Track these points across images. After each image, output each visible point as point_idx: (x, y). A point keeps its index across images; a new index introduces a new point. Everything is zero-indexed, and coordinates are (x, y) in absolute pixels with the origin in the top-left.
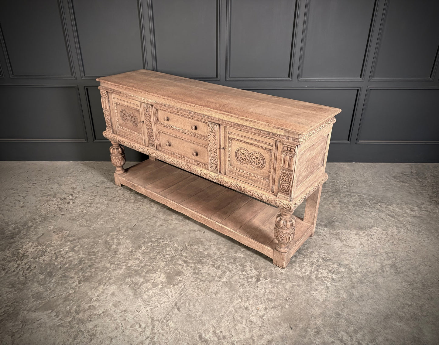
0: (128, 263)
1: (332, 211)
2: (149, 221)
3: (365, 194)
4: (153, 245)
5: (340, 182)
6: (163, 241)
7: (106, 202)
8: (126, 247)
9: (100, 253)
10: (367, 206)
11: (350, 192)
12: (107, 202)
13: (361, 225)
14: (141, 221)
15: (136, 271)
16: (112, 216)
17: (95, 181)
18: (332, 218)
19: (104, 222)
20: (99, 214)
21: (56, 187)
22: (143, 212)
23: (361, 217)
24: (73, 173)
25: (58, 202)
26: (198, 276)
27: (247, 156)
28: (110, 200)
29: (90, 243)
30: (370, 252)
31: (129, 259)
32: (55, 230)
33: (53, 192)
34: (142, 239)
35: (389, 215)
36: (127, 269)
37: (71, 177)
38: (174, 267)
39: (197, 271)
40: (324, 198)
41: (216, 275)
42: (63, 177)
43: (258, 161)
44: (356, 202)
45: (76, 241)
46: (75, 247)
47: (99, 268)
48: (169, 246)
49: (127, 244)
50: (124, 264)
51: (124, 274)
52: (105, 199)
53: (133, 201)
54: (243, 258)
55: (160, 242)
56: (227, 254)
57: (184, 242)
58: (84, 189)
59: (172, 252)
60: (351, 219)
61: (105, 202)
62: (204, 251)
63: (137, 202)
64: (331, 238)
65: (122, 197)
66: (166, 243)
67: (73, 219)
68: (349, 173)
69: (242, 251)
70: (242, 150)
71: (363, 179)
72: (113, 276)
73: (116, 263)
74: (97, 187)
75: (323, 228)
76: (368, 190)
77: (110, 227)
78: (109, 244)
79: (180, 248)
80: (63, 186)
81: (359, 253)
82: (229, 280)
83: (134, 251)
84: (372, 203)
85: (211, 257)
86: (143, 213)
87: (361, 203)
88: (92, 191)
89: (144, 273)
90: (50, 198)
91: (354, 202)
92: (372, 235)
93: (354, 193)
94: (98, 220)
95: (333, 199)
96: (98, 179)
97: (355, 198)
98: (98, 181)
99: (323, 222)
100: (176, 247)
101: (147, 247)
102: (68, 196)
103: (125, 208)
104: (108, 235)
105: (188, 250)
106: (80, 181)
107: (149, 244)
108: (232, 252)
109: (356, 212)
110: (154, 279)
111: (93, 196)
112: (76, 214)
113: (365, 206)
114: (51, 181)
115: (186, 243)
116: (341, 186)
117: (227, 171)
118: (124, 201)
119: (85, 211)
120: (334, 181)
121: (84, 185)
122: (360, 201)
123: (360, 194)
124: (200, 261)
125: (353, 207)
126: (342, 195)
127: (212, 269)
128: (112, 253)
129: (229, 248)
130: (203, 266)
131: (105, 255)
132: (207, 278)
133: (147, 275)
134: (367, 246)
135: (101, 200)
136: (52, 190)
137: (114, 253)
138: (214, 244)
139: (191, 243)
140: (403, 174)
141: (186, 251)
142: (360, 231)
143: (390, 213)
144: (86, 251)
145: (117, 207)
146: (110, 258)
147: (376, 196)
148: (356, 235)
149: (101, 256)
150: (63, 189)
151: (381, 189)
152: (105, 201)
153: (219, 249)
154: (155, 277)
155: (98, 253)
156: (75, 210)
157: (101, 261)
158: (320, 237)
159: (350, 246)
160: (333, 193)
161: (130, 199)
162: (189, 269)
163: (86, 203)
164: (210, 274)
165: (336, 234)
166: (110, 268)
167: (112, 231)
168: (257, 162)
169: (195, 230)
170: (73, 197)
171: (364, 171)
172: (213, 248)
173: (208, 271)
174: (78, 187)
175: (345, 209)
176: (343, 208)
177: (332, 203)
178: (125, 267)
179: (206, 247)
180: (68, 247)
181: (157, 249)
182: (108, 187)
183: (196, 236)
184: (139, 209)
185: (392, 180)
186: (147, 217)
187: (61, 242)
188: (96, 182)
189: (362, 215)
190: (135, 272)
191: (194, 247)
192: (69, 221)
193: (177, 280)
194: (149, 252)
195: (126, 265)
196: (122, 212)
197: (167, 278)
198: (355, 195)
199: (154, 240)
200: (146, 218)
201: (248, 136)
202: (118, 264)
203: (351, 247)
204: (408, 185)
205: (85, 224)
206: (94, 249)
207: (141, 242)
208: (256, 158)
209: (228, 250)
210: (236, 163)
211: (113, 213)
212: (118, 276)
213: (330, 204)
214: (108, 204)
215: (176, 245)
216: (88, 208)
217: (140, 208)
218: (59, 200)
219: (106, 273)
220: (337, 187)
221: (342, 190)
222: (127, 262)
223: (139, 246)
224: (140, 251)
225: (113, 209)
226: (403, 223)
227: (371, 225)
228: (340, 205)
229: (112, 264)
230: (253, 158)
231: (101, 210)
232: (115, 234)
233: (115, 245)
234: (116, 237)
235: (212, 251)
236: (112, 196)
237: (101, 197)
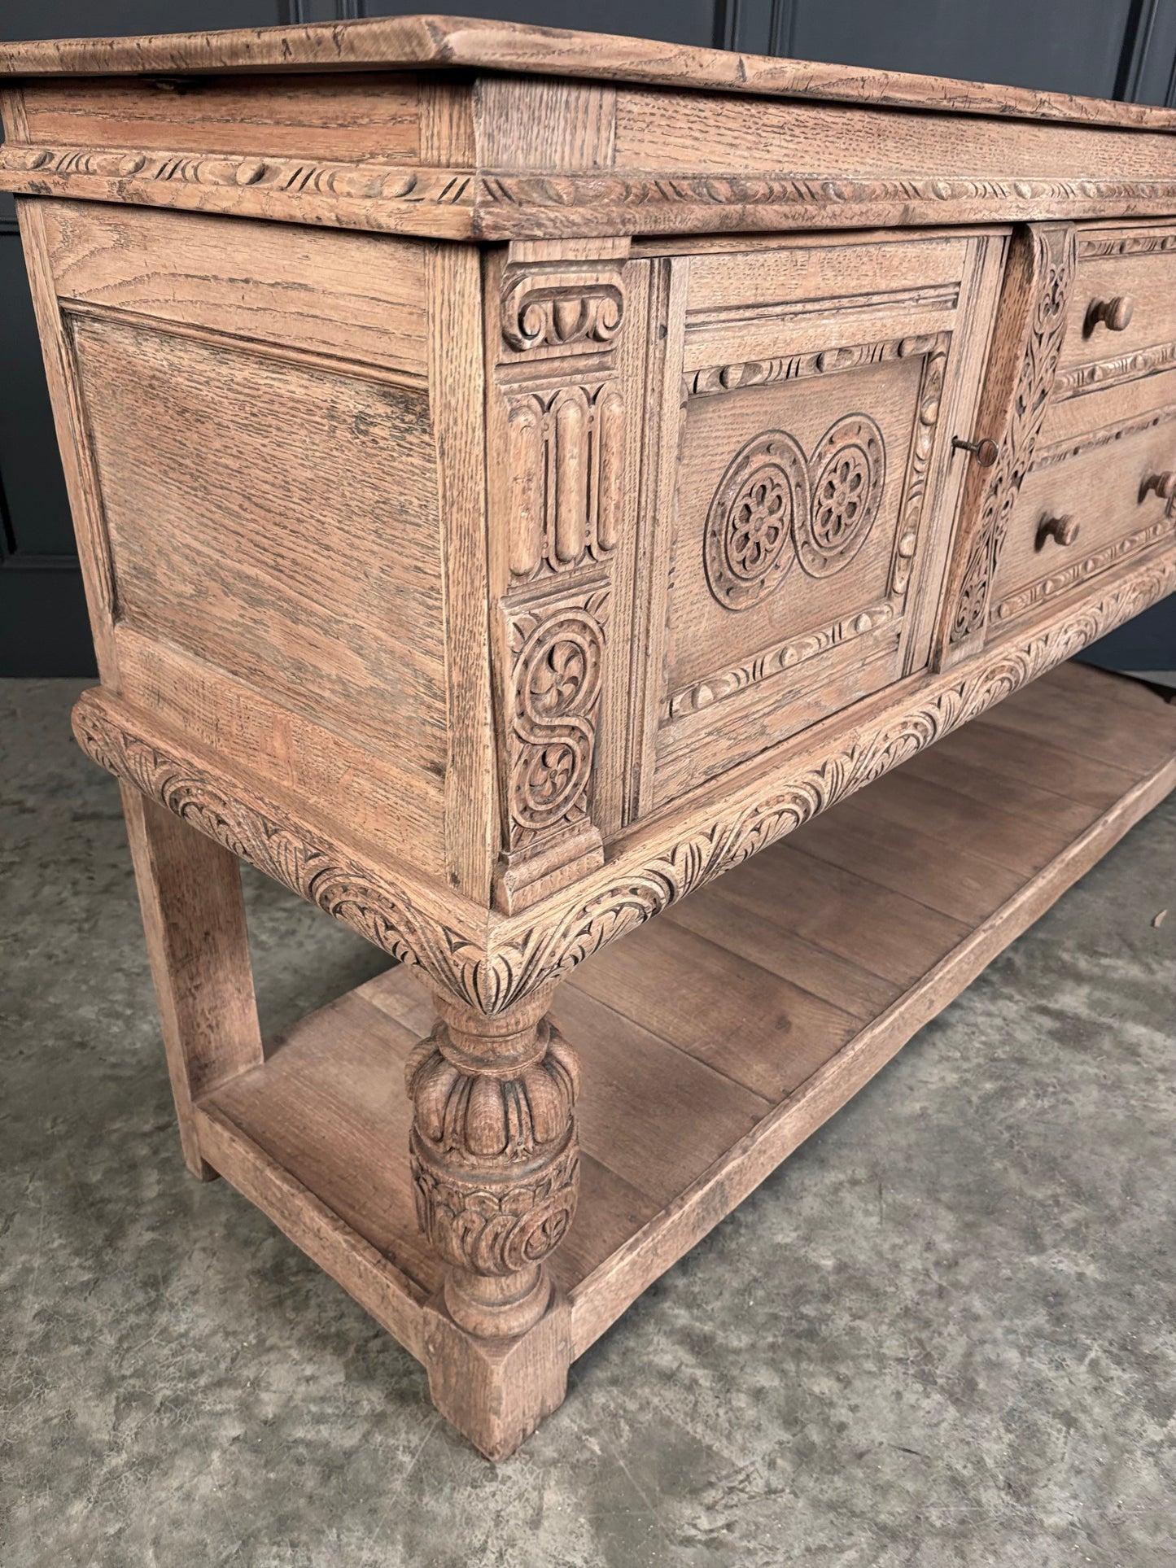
0: (256, 1383)
7: (77, 905)
9: (33, 1304)
12: (83, 901)
15: (333, 1466)
16: (119, 997)
19: (66, 1037)
20: (33, 985)
26: (838, 1481)
28: (106, 890)
31: (261, 1341)
36: (256, 1450)
38: (632, 1406)
39: (815, 1435)
41: (979, 1464)
47: (22, 1454)
50: (231, 1394)
51: (237, 1503)
52: (75, 883)
54: (1106, 1288)
56: (977, 1265)
61: (73, 901)
62: (807, 1240)
69: (1075, 1232)
72: (137, 1537)
73: (163, 1391)
74: (27, 816)
77: (105, 1078)
78: (100, 1217)
82: (1099, 1504)
85: (876, 1295)
89: (398, 1484)
94: (28, 1023)
98: (31, 781)
104: (94, 1142)
108: (1004, 1245)
110: (494, 1545)
124: (811, 1334)
127: (926, 1404)
128: (127, 1294)
129: (969, 1208)
130: (845, 1382)
131: (73, 1319)
132: (919, 1500)
133: (429, 1502)
135: (46, 890)
137: (140, 1298)
138: (854, 1182)
146: (110, 1340)
149: (39, 1328)
152: (76, 894)
153: (902, 1219)
154: (498, 1519)
155: (17, 1305)
157: (37, 1374)
162: (751, 1414)
164: (927, 1461)
166: (115, 1447)
167: (121, 1107)
172: (859, 1215)
173: (902, 1425)
178: (236, 1430)
179: (807, 1212)
182: (89, 810)
184: (292, 941)
188: (21, 788)
190: (326, 1479)
193: (688, 1541)
195: (246, 1410)
197: (598, 1524)
202: (177, 1402)
209: (969, 1226)
211: (128, 974)
212: (187, 1535)
214: (91, 914)
217: (299, 937)
219: (78, 1508)
222: (249, 1372)
225: (126, 949)
229: (129, 1399)
231: (50, 957)
232: (147, 1128)
233: (144, 1222)
234: (156, 1152)
235: (864, 1244)
236: (114, 866)
237: (48, 872)
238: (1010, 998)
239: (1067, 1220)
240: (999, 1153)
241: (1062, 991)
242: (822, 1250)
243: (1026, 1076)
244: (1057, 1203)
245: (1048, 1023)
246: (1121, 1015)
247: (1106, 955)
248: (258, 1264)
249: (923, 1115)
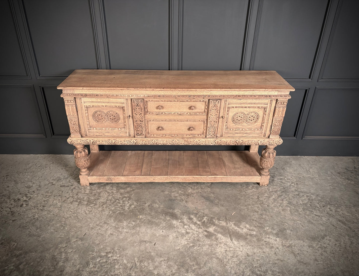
1: (282, 215)
2: (100, 229)
3: (312, 194)
4: (101, 261)
5: (288, 179)
6: (112, 256)
8: (73, 263)
10: (317, 208)
11: (298, 192)
12: (60, 204)
13: (313, 234)
14: (92, 228)
16: (63, 223)
17: (52, 178)
18: (283, 225)
19: (54, 230)
20: (50, 220)
21: (12, 185)
22: (95, 216)
23: (312, 223)
24: (32, 168)
25: (12, 204)
28: (64, 202)
29: (36, 258)
30: (326, 270)
32: (3, 241)
33: (8, 192)
34: (91, 253)
35: (340, 221)
37: (29, 173)
40: (274, 199)
42: (21, 173)
44: (306, 204)
45: (22, 256)
46: (21, 264)
48: (118, 263)
49: (75, 260)
52: (59, 200)
53: (86, 203)
55: (109, 257)
57: (134, 257)
58: (39, 188)
59: (121, 270)
60: (302, 225)
61: (58, 203)
62: (154, 269)
63: (90, 205)
64: (284, 252)
65: (76, 197)
66: (115, 258)
67: (23, 227)
68: (295, 168)
69: (194, 270)
71: (309, 176)
74: (53, 186)
75: (275, 238)
76: (316, 189)
77: (59, 237)
78: (55, 261)
79: (129, 265)
80: (20, 184)
81: (314, 272)
83: (81, 269)
84: (321, 205)
86: (95, 218)
87: (311, 205)
88: (48, 190)
90: (4, 200)
91: (304, 204)
92: (325, 248)
93: (302, 192)
94: (49, 227)
95: (282, 200)
96: (55, 175)
97: (304, 199)
98: (54, 178)
99: (274, 229)
100: (125, 264)
101: (95, 264)
102: (23, 197)
103: (78, 211)
104: (56, 248)
105: (137, 269)
106: (38, 178)
107: (98, 260)
108: (183, 272)
109: (306, 217)
111: (47, 197)
112: (27, 220)
113: (315, 209)
114: (9, 178)
115: (136, 259)
116: (289, 184)
118: (78, 203)
119: (37, 216)
120: (281, 177)
121: (40, 182)
122: (309, 203)
123: (308, 194)
125: (303, 210)
126: (291, 195)
129: (180, 266)
134: (322, 262)
135: (55, 201)
136: (8, 189)
138: (164, 260)
139: (141, 259)
140: (347, 169)
141: (135, 270)
142: (313, 242)
143: (340, 218)
144: (31, 271)
145: (70, 210)
147: (324, 197)
148: (309, 247)
150: (19, 188)
151: (328, 188)
152: (59, 202)
153: (169, 267)
156: (27, 215)
158: (273, 250)
159: (305, 262)
160: (282, 192)
161: (83, 201)
163: (39, 206)
165: (289, 247)
167: (61, 243)
169: (145, 241)
170: (27, 197)
171: (310, 166)
172: (163, 266)
174: (34, 185)
175: (295, 213)
176: (293, 211)
177: (282, 205)
179: (156, 265)
180: (13, 264)
181: (105, 266)
182: (63, 185)
183: (146, 248)
184: (91, 213)
185: (338, 176)
186: (98, 223)
187: (7, 258)
189: (312, 221)
191: (143, 264)
192: (19, 228)
194: (96, 271)
196: (74, 217)
198: (303, 195)
199: (103, 254)
200: (97, 225)
203: (305, 264)
204: (353, 182)
205: (35, 233)
206: (40, 267)
207: (89, 258)
209: (179, 268)
211: (65, 218)
213: (280, 206)
214: (61, 206)
215: (125, 261)
216: (40, 212)
218: (12, 202)
220: (285, 185)
221: (290, 188)
223: (87, 263)
224: (88, 270)
225: (65, 213)
226: (354, 231)
227: (323, 234)
228: (290, 207)
231: (54, 215)
232: (64, 246)
233: (62, 262)
234: (65, 250)
235: (162, 270)
236: (66, 197)
237: (55, 198)
238: (201, 228)
239: (193, 268)
240: (188, 257)
241: (211, 227)
242: (156, 271)
243: (198, 243)
244: (193, 265)
245: (206, 233)
246: (218, 232)
247: (221, 220)
248: (76, 269)
249: (179, 249)
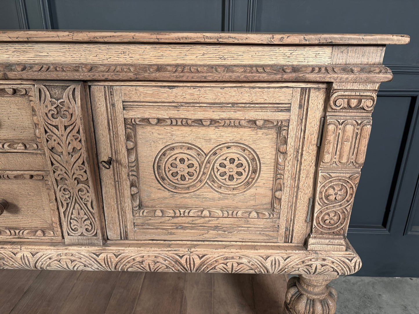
27: (196, 164)
43: (236, 170)
70: (176, 151)
117: (130, 226)
168: (234, 173)
201: (202, 100)
208: (227, 163)
210: (159, 195)
230: (217, 165)
